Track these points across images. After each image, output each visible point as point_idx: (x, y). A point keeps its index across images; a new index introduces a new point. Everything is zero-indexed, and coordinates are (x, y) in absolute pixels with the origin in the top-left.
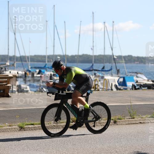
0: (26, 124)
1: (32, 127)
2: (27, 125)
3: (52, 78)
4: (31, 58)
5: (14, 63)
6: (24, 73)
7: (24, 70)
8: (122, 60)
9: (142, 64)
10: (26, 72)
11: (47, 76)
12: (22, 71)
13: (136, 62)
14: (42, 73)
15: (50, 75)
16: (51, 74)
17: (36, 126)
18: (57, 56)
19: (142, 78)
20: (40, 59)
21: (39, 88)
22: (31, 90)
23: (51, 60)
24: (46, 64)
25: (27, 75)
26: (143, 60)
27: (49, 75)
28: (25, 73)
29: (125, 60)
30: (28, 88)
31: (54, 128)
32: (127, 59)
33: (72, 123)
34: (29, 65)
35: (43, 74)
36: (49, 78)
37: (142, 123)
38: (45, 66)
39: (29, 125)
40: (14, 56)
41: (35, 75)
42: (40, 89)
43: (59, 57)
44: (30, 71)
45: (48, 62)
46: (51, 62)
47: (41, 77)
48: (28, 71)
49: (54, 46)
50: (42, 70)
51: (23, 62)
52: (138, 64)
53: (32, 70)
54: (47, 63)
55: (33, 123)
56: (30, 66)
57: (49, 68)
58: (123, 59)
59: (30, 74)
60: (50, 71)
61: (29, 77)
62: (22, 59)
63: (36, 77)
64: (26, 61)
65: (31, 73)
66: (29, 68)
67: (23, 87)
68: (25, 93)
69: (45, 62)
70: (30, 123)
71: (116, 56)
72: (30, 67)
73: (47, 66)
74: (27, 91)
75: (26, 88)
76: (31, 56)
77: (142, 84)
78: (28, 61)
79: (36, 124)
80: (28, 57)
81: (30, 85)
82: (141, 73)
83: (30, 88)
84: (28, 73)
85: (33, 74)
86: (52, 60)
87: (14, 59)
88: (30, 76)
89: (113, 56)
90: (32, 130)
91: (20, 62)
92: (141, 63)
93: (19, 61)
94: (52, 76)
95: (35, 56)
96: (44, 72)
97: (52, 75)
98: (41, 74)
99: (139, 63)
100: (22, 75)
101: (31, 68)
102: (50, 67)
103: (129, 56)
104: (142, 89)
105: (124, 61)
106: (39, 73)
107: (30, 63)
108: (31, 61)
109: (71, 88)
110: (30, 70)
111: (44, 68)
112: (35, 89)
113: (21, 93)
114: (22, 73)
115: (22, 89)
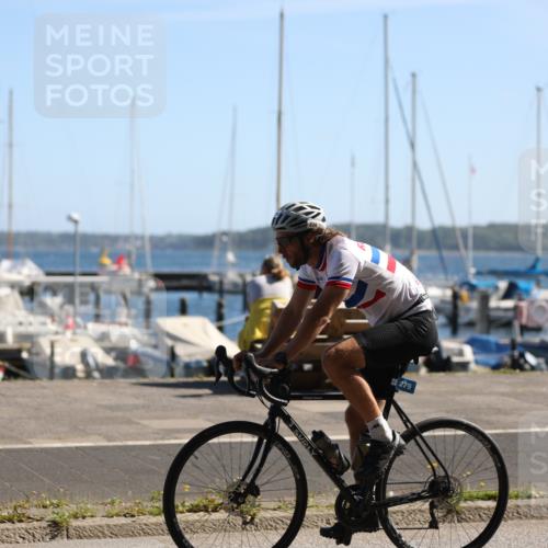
0: (468, 495)
2: (472, 498)
4: (475, 236)
5: (412, 254)
6: (449, 293)
7: (450, 283)
10: (457, 289)
11: (541, 307)
12: (444, 287)
14: (520, 295)
21: (509, 352)
22: (477, 362)
24: (537, 260)
28: (456, 296)
30: (468, 354)
34: (470, 262)
35: (524, 297)
38: (534, 266)
39: (478, 498)
40: (409, 230)
41: (494, 303)
42: (512, 357)
44: (472, 288)
47: (516, 309)
48: (465, 287)
50: (522, 284)
51: (446, 253)
53: (482, 283)
55: (492, 491)
56: (474, 266)
59: (471, 298)
61: (468, 310)
62: (441, 239)
63: (498, 309)
64: (455, 247)
65: (476, 294)
66: (466, 274)
67: (449, 350)
68: (461, 375)
70: (482, 492)
72: (472, 270)
73: (540, 267)
74: (464, 366)
75: (461, 353)
76: (476, 228)
78: (466, 247)
80: (464, 232)
81: (471, 342)
83: (475, 353)
84: (464, 293)
85: (485, 299)
87: (409, 239)
88: (474, 305)
93: (429, 248)
95: (492, 227)
96: (528, 292)
98: (516, 297)
100: (443, 301)
101: (479, 273)
106: (507, 295)
107: (471, 254)
108: (477, 247)
110: (474, 281)
111: (531, 273)
112: (493, 359)
113: (442, 374)
114: (444, 296)
115: (445, 355)
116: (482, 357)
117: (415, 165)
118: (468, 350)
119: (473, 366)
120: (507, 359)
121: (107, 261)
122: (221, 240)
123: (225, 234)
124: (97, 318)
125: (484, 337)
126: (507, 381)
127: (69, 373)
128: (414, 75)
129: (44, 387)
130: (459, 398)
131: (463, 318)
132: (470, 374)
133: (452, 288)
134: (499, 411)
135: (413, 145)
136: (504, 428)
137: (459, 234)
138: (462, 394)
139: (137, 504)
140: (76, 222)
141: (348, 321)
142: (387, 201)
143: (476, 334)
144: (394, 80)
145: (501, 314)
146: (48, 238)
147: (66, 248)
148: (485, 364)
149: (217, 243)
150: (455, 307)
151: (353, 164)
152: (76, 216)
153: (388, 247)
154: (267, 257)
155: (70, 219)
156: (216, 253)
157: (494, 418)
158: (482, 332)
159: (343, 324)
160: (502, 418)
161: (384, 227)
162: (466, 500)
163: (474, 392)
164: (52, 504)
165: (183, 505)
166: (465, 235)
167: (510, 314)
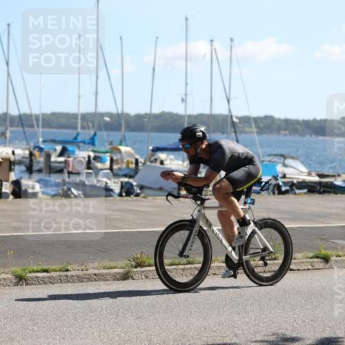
0: (31, 269)
1: (44, 277)
2: (34, 272)
3: (91, 165)
4: (43, 120)
5: (6, 129)
6: (27, 152)
7: (29, 147)
8: (251, 127)
9: (296, 135)
10: (32, 150)
11: (81, 161)
12: (24, 149)
13: (282, 132)
14: (68, 154)
15: (87, 159)
16: (89, 157)
17: (53, 274)
18: (102, 115)
19: (295, 168)
20: (64, 121)
21: (61, 187)
22: (43, 193)
23: (90, 124)
24: (78, 134)
25: (33, 158)
26: (298, 126)
27: (84, 158)
28: (31, 154)
29: (258, 126)
30: (38, 188)
31: (96, 280)
32: (262, 125)
33: (136, 268)
34: (40, 134)
35: (71, 155)
36: (85, 165)
37: (294, 270)
38: (76, 138)
39: (38, 272)
40: (5, 115)
41: (53, 158)
42: (63, 190)
43: (107, 119)
44: (41, 149)
45: (83, 128)
46: (89, 129)
47: (66, 162)
48: (37, 149)
49: (97, 93)
50: (70, 148)
51: (26, 129)
52: (286, 135)
53: (46, 147)
54: (79, 130)
55: (45, 267)
57: (84, 142)
58: (253, 125)
59: (40, 156)
60: (88, 150)
61: (39, 162)
62: (24, 121)
63: (56, 162)
64: (32, 126)
65: (43, 153)
66: (39, 141)
67: (26, 185)
69: (76, 128)
70: (40, 268)
71: (237, 118)
72: (41, 140)
73: (80, 139)
74: (35, 195)
75: (33, 187)
76: (43, 115)
77: (295, 181)
78: (38, 126)
79: (54, 270)
80: (37, 117)
81: (39, 181)
82: (292, 158)
83: (41, 188)
84: (36, 152)
85: (48, 156)
86: (93, 123)
87: (5, 121)
88: (42, 159)
89: (232, 117)
90: (45, 283)
91: (20, 129)
92: (294, 134)
93: (17, 126)
94: (92, 161)
95: (54, 114)
96: (73, 152)
97: (92, 159)
98: (66, 155)
99: (290, 134)
100: (23, 157)
101: (44, 141)
102: (87, 141)
103: (266, 117)
104: (295, 193)
105: (254, 130)
106: (61, 155)
107: (41, 130)
108: (44, 126)
109: (135, 188)
110: (42, 146)
111: (75, 141)
112: (51, 191)
114: (25, 154)
115: (23, 189)
116: (45, 190)
118: (37, 186)
119: (40, 195)
120: (61, 191)
125: (48, 178)
128: (9, 25)
131: (36, 167)
133: (29, 150)
135: (7, 64)
137: (34, 118)
143: (42, 176)
145: (57, 165)
148: (48, 194)
150: (31, 161)
158: (46, 176)
162: (30, 272)
166: (37, 119)
167: (62, 165)
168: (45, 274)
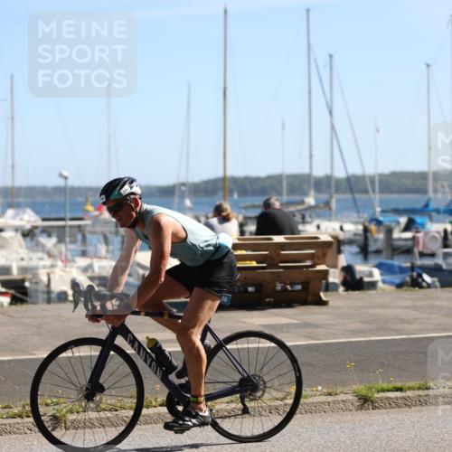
0: (380, 388)
1: (397, 398)
2: (383, 390)
3: (448, 242)
4: (380, 182)
5: (331, 197)
6: (360, 227)
7: (361, 220)
10: (367, 224)
11: (435, 238)
12: (356, 223)
14: (417, 228)
15: (442, 234)
16: (445, 231)
17: (409, 393)
20: (408, 182)
21: (409, 273)
22: (384, 282)
24: (429, 200)
25: (369, 235)
27: (438, 232)
28: (366, 230)
30: (377, 275)
34: (377, 204)
35: (421, 229)
36: (440, 243)
38: (427, 206)
39: (389, 391)
40: (329, 178)
41: (396, 235)
42: (412, 277)
44: (379, 223)
47: (414, 238)
48: (374, 223)
50: (419, 219)
51: (357, 196)
53: (386, 219)
54: (431, 195)
55: (399, 385)
56: (380, 206)
57: (438, 211)
59: (378, 232)
61: (376, 240)
62: (354, 185)
63: (400, 239)
64: (365, 191)
65: (381, 228)
66: (374, 213)
67: (361, 272)
68: (371, 292)
69: (425, 191)
70: (391, 386)
72: (378, 209)
73: (432, 206)
74: (373, 285)
75: (371, 275)
76: (381, 175)
78: (374, 191)
79: (410, 389)
80: (372, 180)
81: (379, 266)
83: (381, 275)
84: (373, 227)
85: (389, 231)
87: (329, 186)
88: (381, 236)
90: (398, 406)
91: (348, 196)
93: (344, 192)
95: (394, 174)
96: (423, 225)
98: (414, 230)
100: (355, 234)
101: (383, 211)
102: (442, 210)
106: (407, 229)
107: (377, 197)
108: (382, 191)
110: (381, 219)
111: (425, 210)
112: (397, 279)
113: (357, 292)
114: (357, 229)
115: (358, 277)
116: (388, 278)
117: (333, 127)
118: (376, 272)
119: (380, 285)
120: (408, 279)
121: (90, 208)
122: (180, 190)
123: (183, 184)
124: (84, 254)
125: (389, 262)
126: (409, 297)
127: (62, 297)
128: (331, 56)
129: (44, 310)
130: (371, 311)
131: (372, 247)
132: (379, 291)
134: (403, 321)
135: (331, 113)
136: (407, 334)
137: (368, 180)
138: (373, 307)
139: (120, 401)
140: (66, 178)
141: (283, 252)
142: (311, 156)
143: (382, 259)
144: (315, 61)
145: (402, 243)
146: (44, 191)
147: (59, 199)
148: (391, 283)
149: (177, 193)
150: (366, 239)
151: (283, 128)
152: (65, 174)
153: (312, 193)
154: (218, 203)
155: (61, 176)
156: (176, 199)
157: (398, 326)
158: (387, 258)
159: (279, 255)
160: (405, 326)
161: (309, 176)
162: (378, 392)
163: (383, 306)
164: (53, 403)
165: (156, 400)
166: (372, 182)
167: (410, 243)
168: (398, 394)
